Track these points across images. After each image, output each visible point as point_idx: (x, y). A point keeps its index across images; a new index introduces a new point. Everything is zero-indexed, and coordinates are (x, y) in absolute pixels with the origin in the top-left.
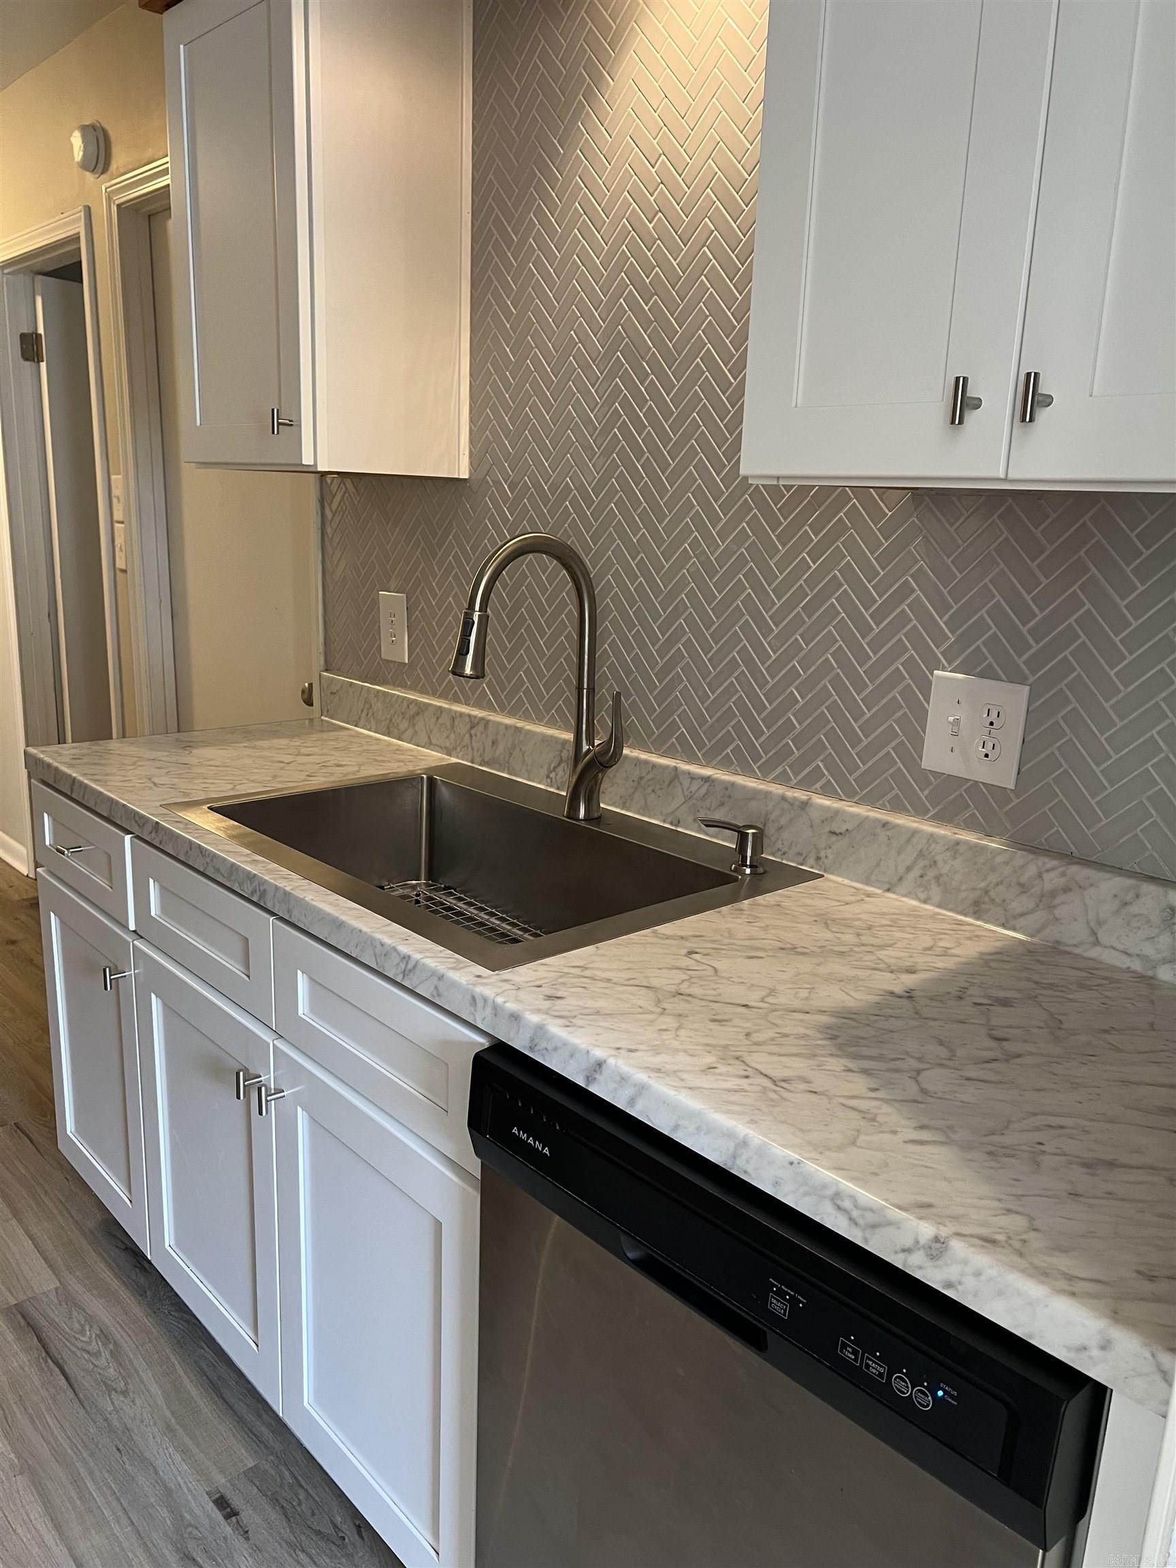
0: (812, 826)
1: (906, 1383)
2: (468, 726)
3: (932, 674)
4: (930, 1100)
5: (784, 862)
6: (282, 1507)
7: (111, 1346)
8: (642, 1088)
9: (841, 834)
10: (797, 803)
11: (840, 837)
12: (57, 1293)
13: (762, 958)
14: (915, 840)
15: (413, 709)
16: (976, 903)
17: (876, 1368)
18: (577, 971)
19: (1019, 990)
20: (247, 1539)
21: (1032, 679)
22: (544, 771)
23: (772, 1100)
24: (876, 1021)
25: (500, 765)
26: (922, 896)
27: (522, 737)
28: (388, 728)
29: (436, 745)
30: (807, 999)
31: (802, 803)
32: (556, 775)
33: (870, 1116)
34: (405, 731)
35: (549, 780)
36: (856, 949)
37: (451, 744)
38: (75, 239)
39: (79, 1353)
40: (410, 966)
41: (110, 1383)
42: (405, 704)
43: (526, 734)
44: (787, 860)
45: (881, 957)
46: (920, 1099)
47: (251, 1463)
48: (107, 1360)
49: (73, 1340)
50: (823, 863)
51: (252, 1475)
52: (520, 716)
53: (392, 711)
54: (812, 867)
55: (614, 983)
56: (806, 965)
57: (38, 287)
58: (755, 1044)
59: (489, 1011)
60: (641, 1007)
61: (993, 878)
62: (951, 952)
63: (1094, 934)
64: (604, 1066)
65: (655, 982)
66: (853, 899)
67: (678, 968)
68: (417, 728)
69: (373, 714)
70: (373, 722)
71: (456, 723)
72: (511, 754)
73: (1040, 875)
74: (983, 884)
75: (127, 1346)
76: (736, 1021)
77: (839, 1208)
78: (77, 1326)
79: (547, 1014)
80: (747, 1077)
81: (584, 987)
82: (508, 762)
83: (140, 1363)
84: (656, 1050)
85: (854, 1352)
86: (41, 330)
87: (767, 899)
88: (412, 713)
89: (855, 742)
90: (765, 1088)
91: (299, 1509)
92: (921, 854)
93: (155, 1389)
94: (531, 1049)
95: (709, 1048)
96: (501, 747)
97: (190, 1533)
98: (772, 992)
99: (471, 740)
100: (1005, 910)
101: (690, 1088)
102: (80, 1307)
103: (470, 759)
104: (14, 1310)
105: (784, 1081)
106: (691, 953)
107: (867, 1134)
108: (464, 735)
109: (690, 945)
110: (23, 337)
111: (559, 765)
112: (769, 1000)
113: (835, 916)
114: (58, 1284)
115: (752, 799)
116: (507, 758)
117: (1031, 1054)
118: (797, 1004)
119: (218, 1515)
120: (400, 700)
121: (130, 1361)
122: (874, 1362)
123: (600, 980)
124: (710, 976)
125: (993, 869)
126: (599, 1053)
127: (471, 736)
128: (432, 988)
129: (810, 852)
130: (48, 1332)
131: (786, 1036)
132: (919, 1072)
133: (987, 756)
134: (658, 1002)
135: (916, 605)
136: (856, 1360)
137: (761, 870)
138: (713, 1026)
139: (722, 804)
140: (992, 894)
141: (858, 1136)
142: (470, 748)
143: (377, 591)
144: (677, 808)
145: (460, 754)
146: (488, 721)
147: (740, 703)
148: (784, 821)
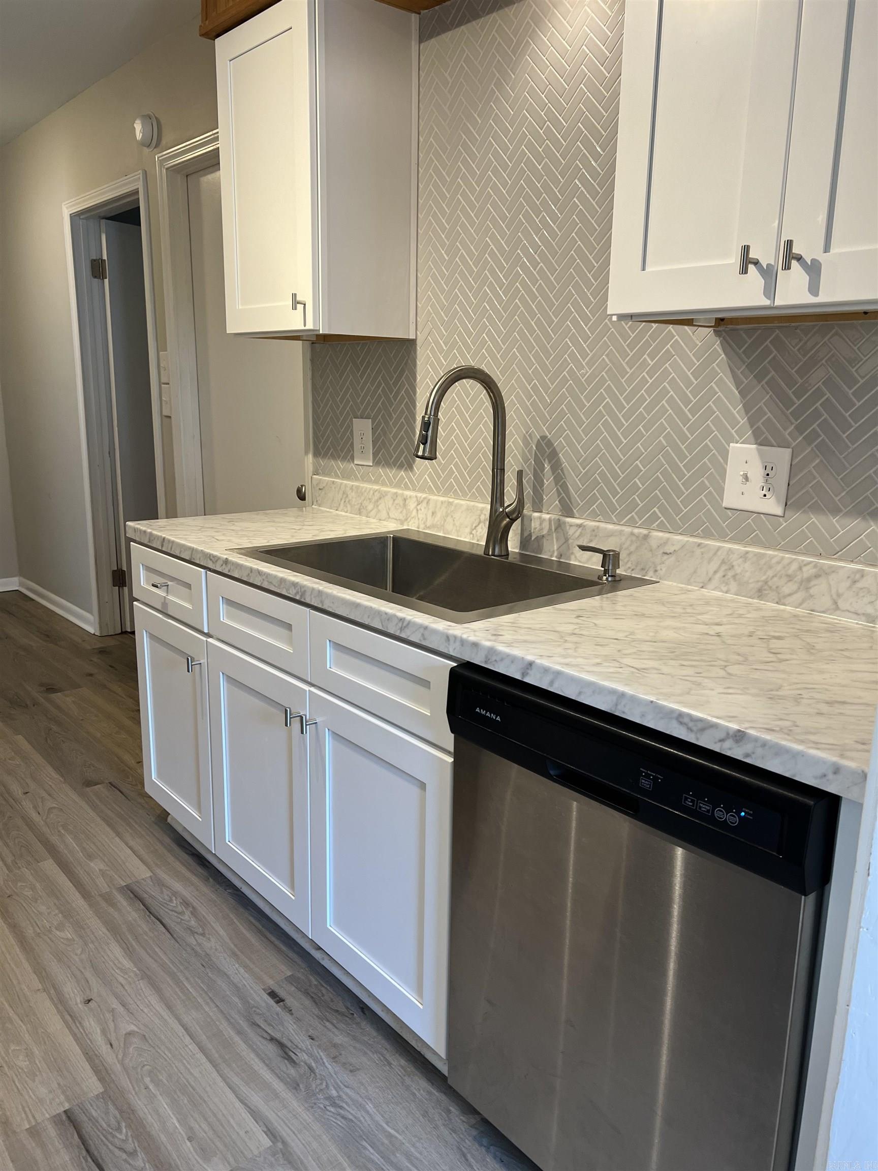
0: (651, 550)
1: (722, 812)
2: (416, 504)
3: (729, 446)
4: (733, 677)
5: (633, 575)
6: (312, 997)
7: (191, 909)
8: (558, 674)
9: (671, 553)
10: (641, 536)
11: (670, 555)
12: (151, 879)
13: (622, 619)
14: (719, 553)
15: (377, 495)
16: (760, 590)
17: (705, 807)
18: (510, 624)
19: (787, 633)
20: (292, 1014)
21: (794, 444)
22: (468, 530)
23: (637, 677)
24: (698, 645)
25: (438, 528)
26: (725, 589)
27: (453, 508)
28: (359, 509)
29: (393, 518)
30: (654, 636)
31: (645, 535)
32: (477, 532)
33: (696, 683)
34: (371, 511)
35: (472, 536)
36: (683, 615)
37: (403, 517)
38: (136, 192)
39: (171, 913)
40: (404, 624)
41: (193, 929)
42: (372, 492)
43: (456, 506)
44: (635, 574)
45: (700, 618)
46: (727, 677)
47: (289, 973)
48: (189, 916)
49: (166, 906)
50: (659, 573)
51: (291, 980)
52: (451, 495)
53: (363, 498)
54: (651, 577)
55: (533, 629)
56: (650, 622)
57: (103, 227)
58: (624, 654)
59: (458, 644)
60: (551, 639)
61: (770, 573)
62: (745, 616)
63: (835, 603)
64: (533, 665)
65: (558, 629)
66: (679, 592)
67: (572, 623)
68: (380, 508)
69: (349, 501)
70: (349, 506)
71: (407, 502)
72: (446, 520)
73: (800, 568)
74: (764, 578)
75: (202, 910)
76: (611, 645)
77: (681, 723)
78: (166, 897)
80: (620, 667)
81: (514, 631)
82: (443, 526)
83: (211, 918)
84: (565, 657)
85: (692, 801)
86: (105, 257)
87: (625, 593)
88: (376, 498)
89: (679, 494)
90: (632, 672)
91: (322, 998)
92: (723, 562)
93: (222, 932)
94: (486, 662)
95: (596, 656)
96: (439, 515)
97: (255, 1011)
98: (633, 633)
99: (417, 513)
100: (779, 593)
102: (167, 887)
103: (418, 526)
104: (125, 888)
105: (644, 669)
106: (578, 617)
107: (696, 690)
108: (413, 510)
109: (576, 613)
110: (92, 261)
111: (479, 524)
112: (630, 636)
113: (668, 600)
114: (152, 874)
115: (611, 535)
116: (443, 522)
117: (796, 659)
118: (648, 638)
119: (271, 1002)
120: (368, 490)
121: (204, 917)
122: (704, 804)
123: (524, 628)
124: (593, 627)
125: (770, 567)
126: (530, 658)
127: (417, 510)
128: (420, 635)
129: (651, 567)
130: (149, 901)
131: (643, 651)
132: (726, 666)
133: (765, 495)
134: (562, 637)
135: (718, 401)
136: (693, 806)
137: (618, 579)
138: (598, 647)
139: (591, 541)
140: (770, 583)
142: (417, 518)
143: (351, 418)
144: (560, 547)
145: (410, 523)
146: (429, 500)
147: (602, 474)
148: (632, 548)
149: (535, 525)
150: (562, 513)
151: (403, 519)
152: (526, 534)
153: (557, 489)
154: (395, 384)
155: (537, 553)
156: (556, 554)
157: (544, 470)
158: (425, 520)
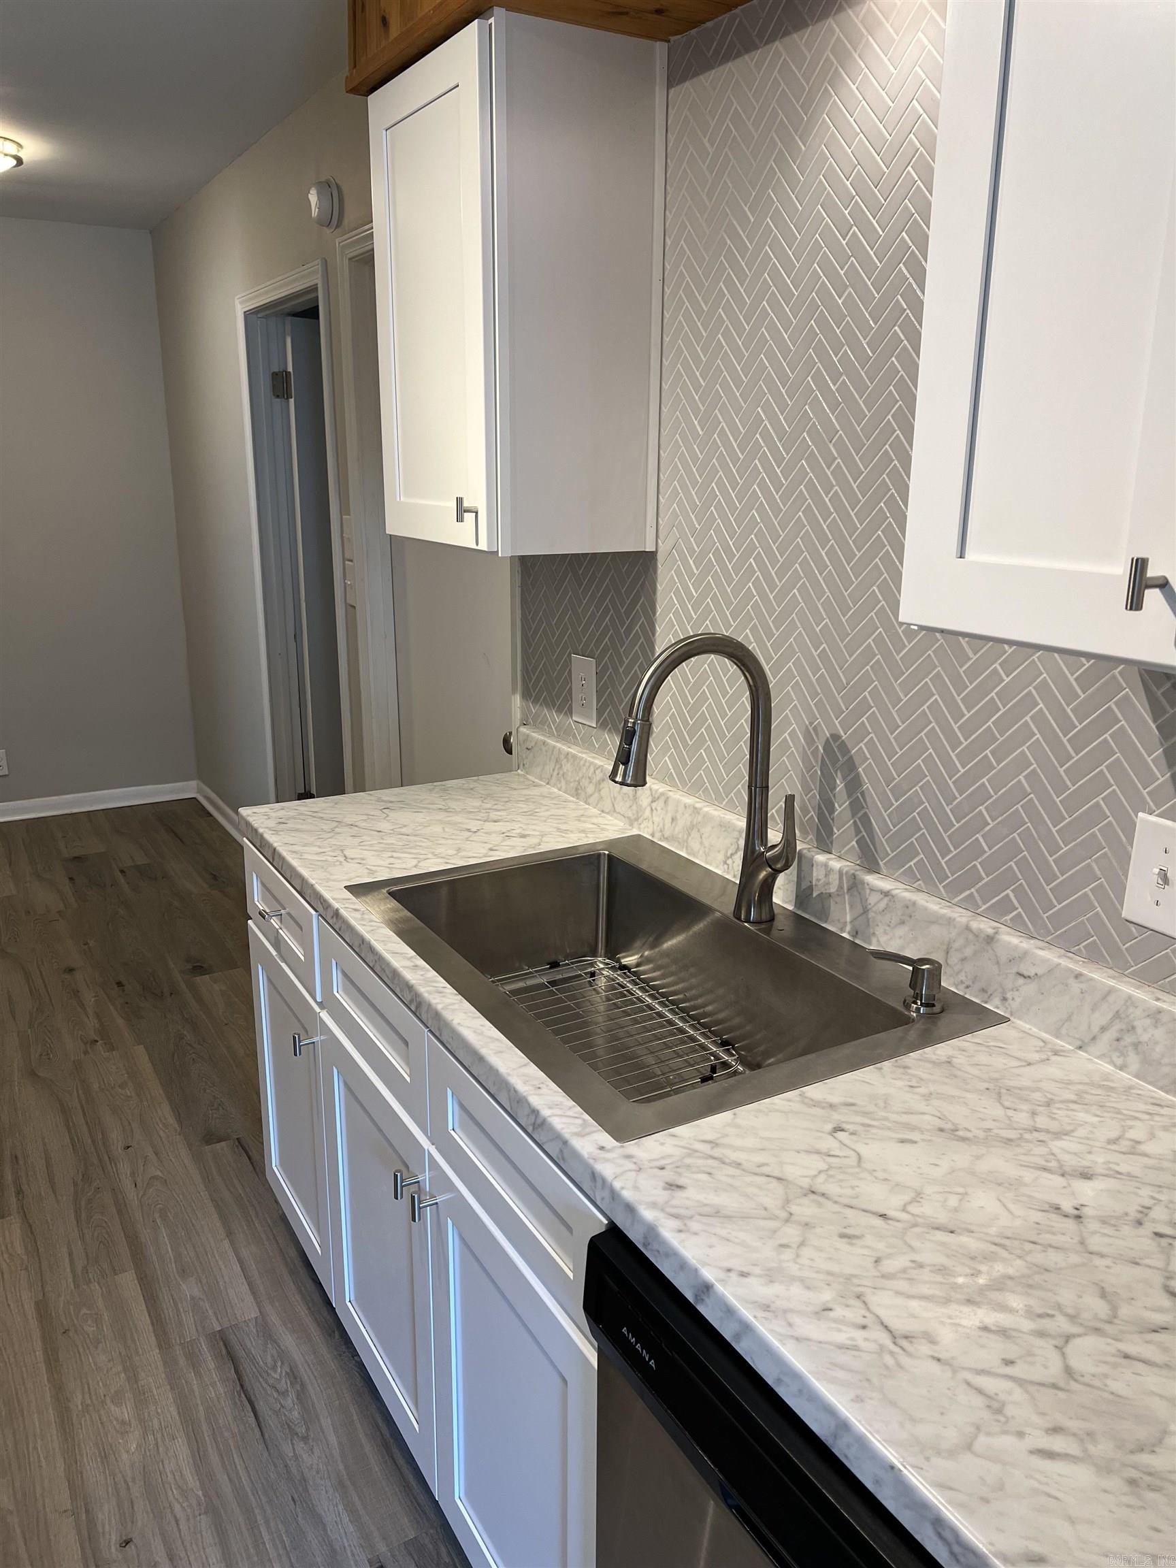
0: (998, 963)
2: (650, 799)
3: (1137, 817)
4: (1074, 1386)
5: (967, 996)
7: (298, 1387)
8: (748, 1327)
9: (1029, 977)
10: (983, 935)
11: (1028, 981)
12: (256, 1322)
13: (914, 1142)
14: (1111, 999)
18: (707, 1147)
22: (721, 857)
23: (887, 1367)
24: (1030, 1252)
25: (679, 843)
26: (1119, 1061)
27: (700, 819)
28: (577, 789)
29: (619, 813)
30: (956, 1210)
31: (988, 936)
32: (733, 862)
33: (996, 1405)
34: (591, 795)
35: (726, 866)
36: (1027, 1136)
37: (634, 815)
38: (314, 290)
39: (269, 1390)
41: (293, 1426)
42: (592, 769)
43: (704, 816)
44: (970, 995)
45: (1055, 1151)
46: (1062, 1384)
47: (412, 1534)
48: (293, 1401)
49: (265, 1376)
50: (1009, 1004)
51: (412, 1548)
52: (699, 796)
53: (580, 775)
54: (998, 1008)
55: (743, 1170)
56: (960, 1157)
57: (288, 328)
58: (883, 1276)
60: (766, 1209)
62: (1143, 1148)
64: (711, 1290)
65: (788, 1172)
66: (1036, 1057)
67: (818, 1152)
68: (603, 792)
69: (563, 775)
70: (563, 782)
72: (689, 834)
75: (314, 1392)
76: (869, 1240)
78: (269, 1360)
79: (663, 1210)
80: (864, 1327)
81: (710, 1174)
82: (687, 842)
83: (321, 1408)
84: (770, 1276)
86: (290, 369)
87: (938, 1052)
88: (598, 778)
89: (1049, 877)
90: (882, 1348)
92: (1117, 1015)
95: (830, 1278)
96: (680, 825)
98: (918, 1197)
99: (653, 814)
101: (797, 1339)
102: (275, 1340)
103: (651, 833)
104: (218, 1337)
105: (906, 1337)
106: (838, 1129)
107: (988, 1434)
108: (646, 808)
109: (836, 1116)
110: (275, 375)
111: (736, 852)
112: (913, 1209)
113: (1012, 1083)
114: (258, 1314)
115: (933, 923)
116: (686, 837)
118: (942, 1217)
120: (587, 764)
121: (313, 1405)
123: (729, 1164)
124: (852, 1167)
126: (707, 1273)
127: (652, 809)
128: (559, 1150)
129: (996, 990)
130: (246, 1366)
131: (921, 1266)
134: (786, 1202)
135: (1120, 735)
137: (937, 1009)
138: (842, 1244)
139: (902, 923)
141: (976, 1437)
142: (651, 822)
143: (570, 654)
144: (855, 919)
145: (642, 826)
146: (668, 798)
147: (924, 814)
148: (968, 952)
149: (817, 874)
150: (862, 862)
151: (633, 818)
152: (804, 886)
153: (855, 822)
154: (628, 613)
155: (821, 919)
156: (848, 928)
157: (835, 788)
158: (661, 825)
